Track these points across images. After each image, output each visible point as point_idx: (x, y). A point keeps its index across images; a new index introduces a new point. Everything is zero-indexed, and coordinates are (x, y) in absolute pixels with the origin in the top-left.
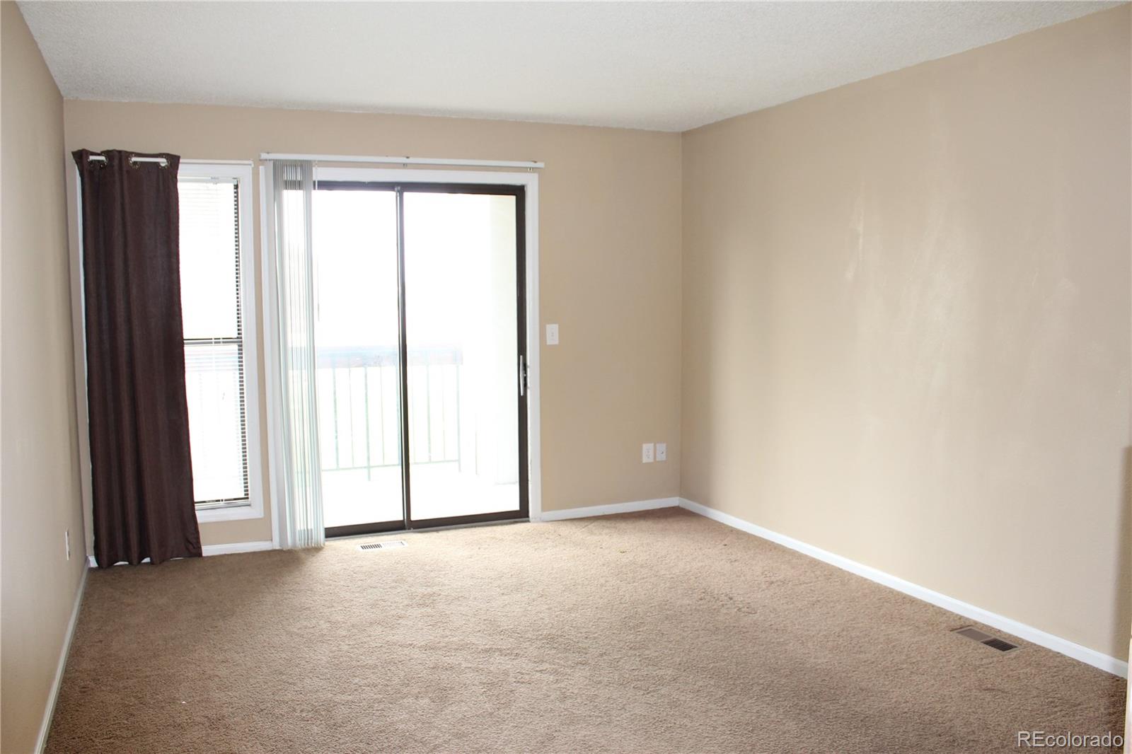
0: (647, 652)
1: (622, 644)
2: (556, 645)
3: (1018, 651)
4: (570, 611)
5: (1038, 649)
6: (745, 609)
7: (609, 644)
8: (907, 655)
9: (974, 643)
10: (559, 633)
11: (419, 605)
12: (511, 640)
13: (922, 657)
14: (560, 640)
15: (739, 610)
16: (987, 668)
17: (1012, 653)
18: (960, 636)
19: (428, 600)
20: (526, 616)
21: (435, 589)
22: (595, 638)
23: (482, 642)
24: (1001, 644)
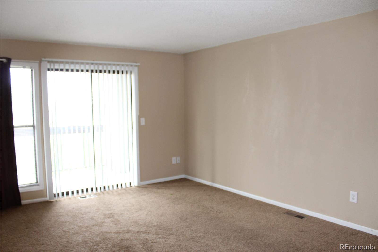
0: (192, 228)
1: (183, 226)
2: (161, 228)
3: (306, 219)
4: (161, 216)
5: (312, 217)
6: (218, 211)
7: (178, 227)
8: (274, 223)
9: (292, 217)
10: (160, 224)
11: (108, 217)
12: (145, 228)
13: (279, 223)
14: (161, 226)
15: (217, 212)
16: (299, 225)
17: (305, 219)
18: (287, 215)
19: (111, 216)
20: (147, 219)
21: (112, 211)
22: (173, 225)
23: (135, 229)
24: (300, 216)
